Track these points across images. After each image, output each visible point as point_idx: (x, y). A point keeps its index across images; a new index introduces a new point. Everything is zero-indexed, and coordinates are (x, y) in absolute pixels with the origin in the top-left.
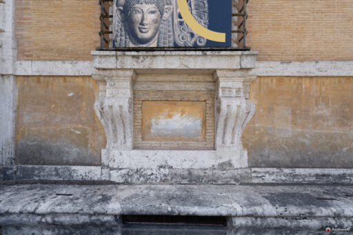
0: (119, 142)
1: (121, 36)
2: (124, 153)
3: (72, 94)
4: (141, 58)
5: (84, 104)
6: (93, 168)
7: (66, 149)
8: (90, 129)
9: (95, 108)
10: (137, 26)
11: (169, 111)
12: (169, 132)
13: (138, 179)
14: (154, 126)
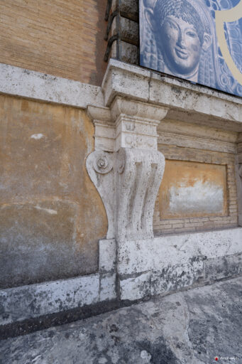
0: (134, 226)
1: (152, 51)
2: (143, 243)
3: (40, 136)
4: (183, 93)
5: (66, 156)
6: (84, 280)
7: (23, 248)
8: (76, 205)
9: (88, 166)
10: (173, 46)
11: (190, 177)
12: (192, 206)
13: (165, 286)
14: (173, 198)
